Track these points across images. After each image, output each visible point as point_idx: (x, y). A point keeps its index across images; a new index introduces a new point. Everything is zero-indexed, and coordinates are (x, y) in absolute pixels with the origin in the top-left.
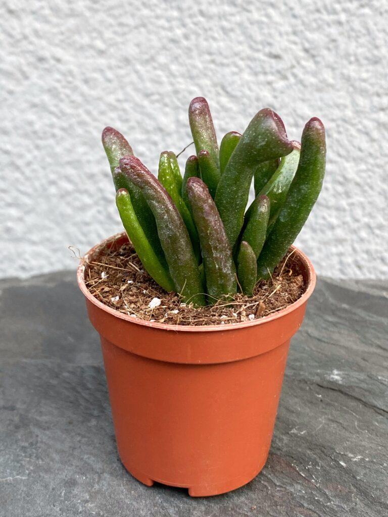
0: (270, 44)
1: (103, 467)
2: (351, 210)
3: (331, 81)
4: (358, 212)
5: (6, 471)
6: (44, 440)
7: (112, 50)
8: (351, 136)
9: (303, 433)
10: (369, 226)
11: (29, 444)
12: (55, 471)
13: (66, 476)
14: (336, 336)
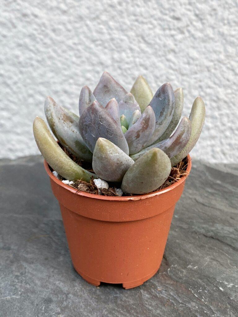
0: (174, 11)
1: (69, 289)
2: (221, 119)
3: (212, 35)
4: (225, 120)
5: (6, 292)
6: (30, 271)
7: (71, 11)
8: (223, 71)
9: (195, 268)
10: (231, 129)
11: (20, 274)
12: (37, 292)
13: (45, 296)
14: (213, 202)
